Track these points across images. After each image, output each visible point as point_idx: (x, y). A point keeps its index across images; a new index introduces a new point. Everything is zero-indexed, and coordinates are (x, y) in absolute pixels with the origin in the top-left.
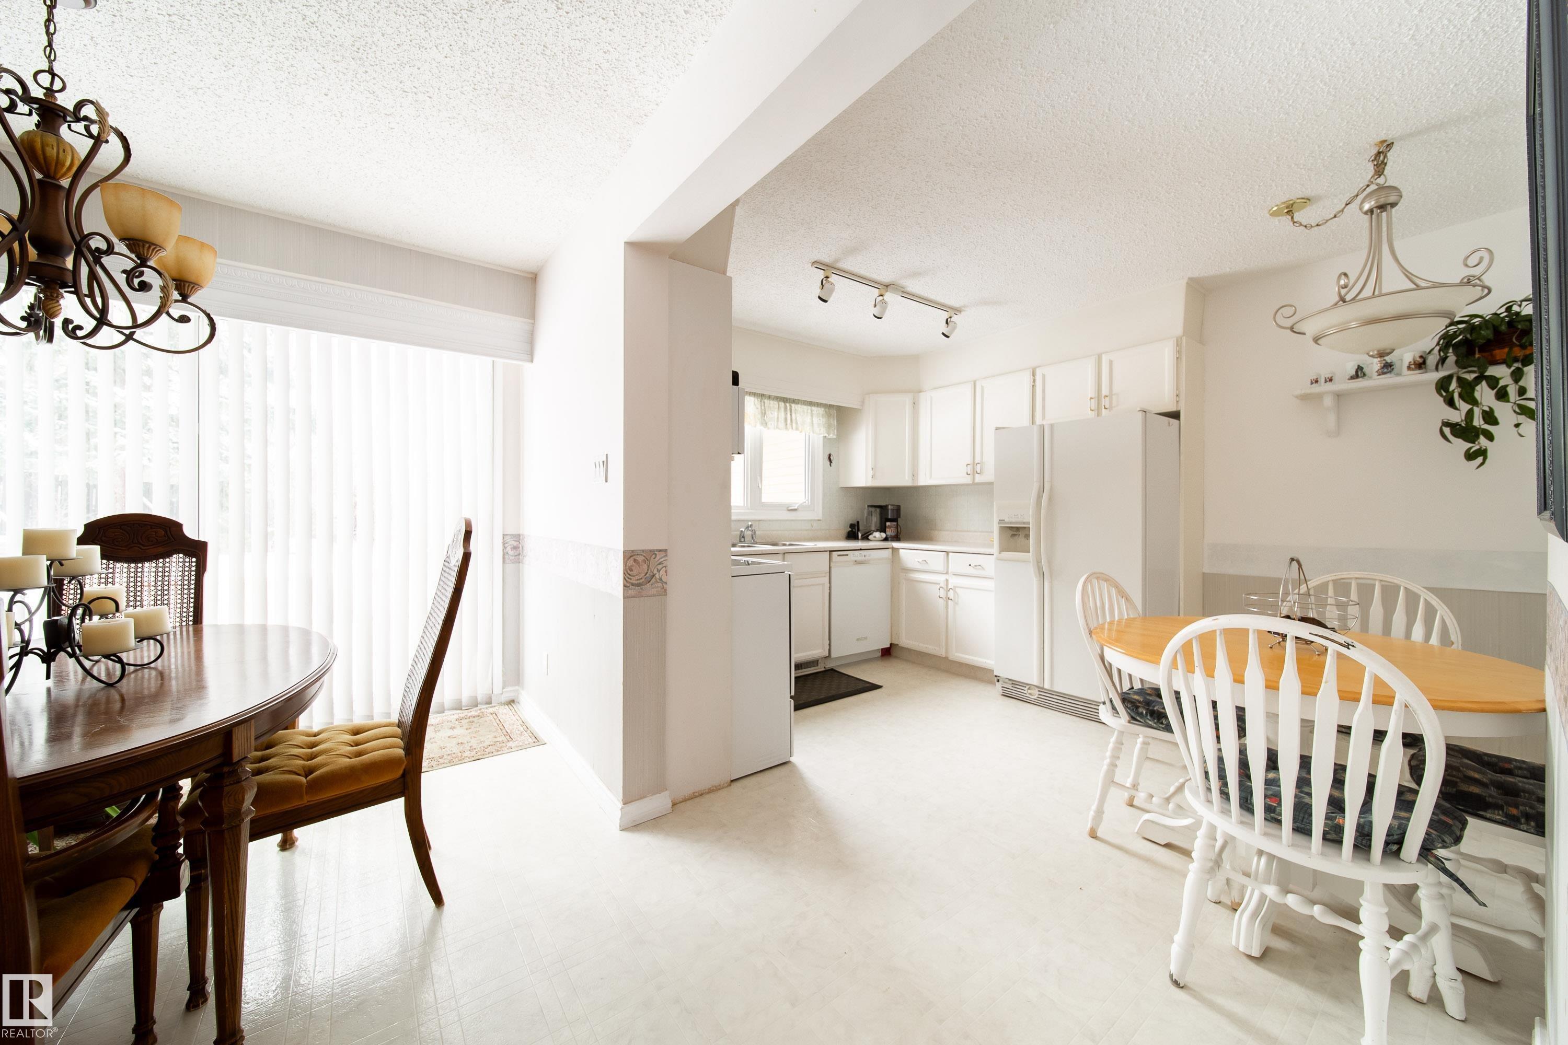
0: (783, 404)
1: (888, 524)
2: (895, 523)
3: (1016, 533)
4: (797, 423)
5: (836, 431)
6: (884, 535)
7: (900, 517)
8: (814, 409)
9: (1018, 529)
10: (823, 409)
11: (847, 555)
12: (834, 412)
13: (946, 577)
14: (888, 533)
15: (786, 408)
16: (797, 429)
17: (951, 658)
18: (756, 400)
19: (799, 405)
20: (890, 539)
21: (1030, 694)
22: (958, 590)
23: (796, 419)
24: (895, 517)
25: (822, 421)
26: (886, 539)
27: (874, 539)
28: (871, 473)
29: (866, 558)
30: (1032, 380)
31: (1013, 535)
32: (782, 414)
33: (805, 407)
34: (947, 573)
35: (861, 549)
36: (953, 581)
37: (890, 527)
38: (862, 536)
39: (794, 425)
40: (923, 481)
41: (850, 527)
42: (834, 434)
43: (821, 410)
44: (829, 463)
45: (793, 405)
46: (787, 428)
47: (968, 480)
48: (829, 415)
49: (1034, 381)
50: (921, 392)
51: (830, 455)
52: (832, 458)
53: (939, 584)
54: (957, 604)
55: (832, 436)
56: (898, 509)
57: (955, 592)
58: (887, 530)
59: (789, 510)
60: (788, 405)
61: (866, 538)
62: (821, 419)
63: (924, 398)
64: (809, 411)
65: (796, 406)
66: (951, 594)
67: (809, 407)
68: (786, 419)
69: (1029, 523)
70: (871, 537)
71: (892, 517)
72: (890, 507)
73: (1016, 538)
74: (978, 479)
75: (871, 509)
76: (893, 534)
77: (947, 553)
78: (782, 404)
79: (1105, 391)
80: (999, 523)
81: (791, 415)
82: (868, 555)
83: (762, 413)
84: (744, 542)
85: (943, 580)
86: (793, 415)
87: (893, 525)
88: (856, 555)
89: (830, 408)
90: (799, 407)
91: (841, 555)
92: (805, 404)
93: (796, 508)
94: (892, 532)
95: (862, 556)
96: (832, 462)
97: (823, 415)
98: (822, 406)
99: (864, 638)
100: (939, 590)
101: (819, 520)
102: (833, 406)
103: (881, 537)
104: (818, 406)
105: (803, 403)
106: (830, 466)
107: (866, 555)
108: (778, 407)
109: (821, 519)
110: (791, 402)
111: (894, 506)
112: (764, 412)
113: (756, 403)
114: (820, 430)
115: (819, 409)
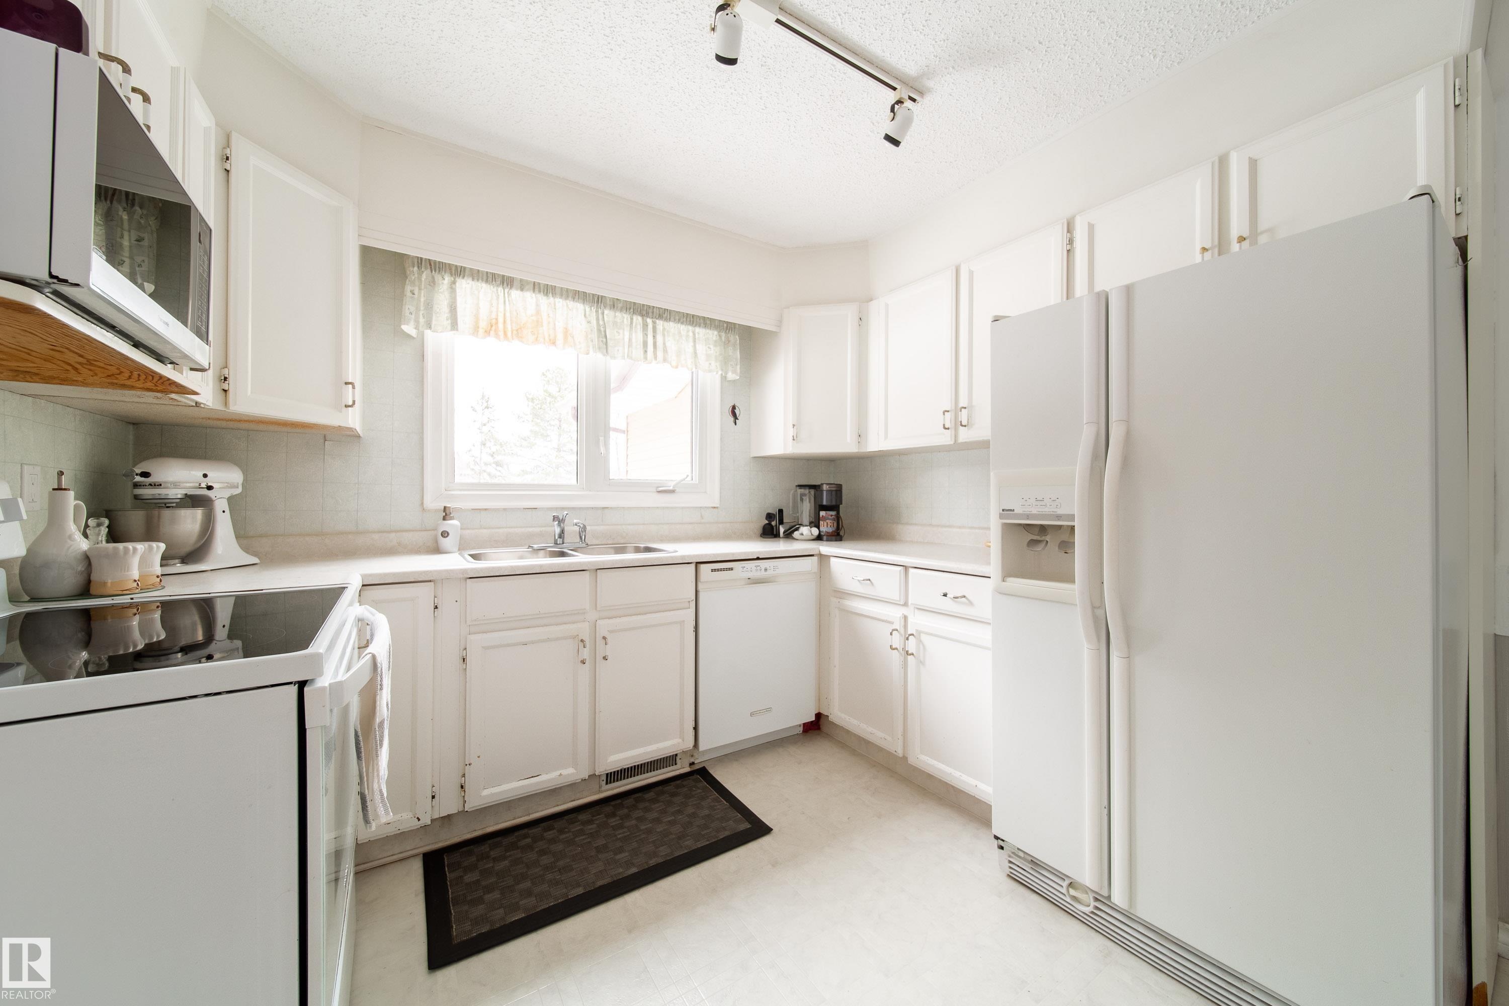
0: (640, 318)
1: (822, 513)
2: (833, 513)
3: (1038, 538)
4: (665, 351)
5: (738, 367)
6: (815, 531)
7: (841, 504)
8: (701, 332)
9: (1043, 529)
10: (716, 333)
11: (731, 569)
12: (735, 338)
13: (901, 611)
14: (822, 529)
15: (645, 326)
16: (665, 360)
17: (912, 760)
18: (588, 309)
19: (671, 324)
20: (825, 538)
21: (1074, 898)
22: (924, 637)
23: (664, 344)
24: (834, 503)
25: (715, 351)
26: (819, 538)
27: (801, 537)
28: (791, 432)
29: (768, 573)
30: (1066, 241)
31: (1033, 543)
32: (638, 336)
33: (684, 329)
34: (906, 604)
35: (758, 559)
36: (917, 621)
37: (824, 519)
38: (784, 533)
39: (660, 354)
40: (875, 444)
41: (766, 519)
42: (734, 372)
43: (713, 334)
44: (732, 419)
45: (660, 324)
46: (646, 358)
47: (946, 439)
48: (727, 343)
49: (1071, 242)
50: (871, 300)
51: (734, 408)
52: (737, 411)
53: (892, 623)
54: (921, 663)
55: (731, 376)
56: (838, 491)
57: (919, 641)
58: (821, 523)
59: (659, 492)
60: (649, 321)
61: (789, 535)
62: (712, 346)
63: (876, 311)
64: (691, 334)
65: (666, 324)
66: (912, 646)
67: (690, 328)
68: (645, 344)
69: (1072, 517)
70: (796, 534)
71: (829, 504)
72: (825, 487)
73: (1039, 548)
74: (965, 435)
75: (800, 491)
76: (830, 530)
77: (906, 568)
78: (638, 319)
79: (1237, 225)
80: (1001, 517)
81: (654, 337)
82: (772, 568)
83: (599, 330)
84: (563, 543)
85: (899, 616)
86: (659, 338)
87: (832, 516)
88: (749, 569)
89: (728, 331)
90: (672, 326)
91: (718, 570)
92: (681, 321)
93: (671, 488)
94: (829, 526)
95: (761, 570)
96: (738, 418)
97: (716, 341)
98: (713, 326)
99: (765, 710)
100: (891, 634)
101: (714, 507)
102: (732, 328)
103: (812, 535)
104: (705, 326)
105: (678, 320)
106: (736, 424)
107: (768, 568)
108: (631, 323)
109: (718, 506)
110: (654, 316)
111: (834, 486)
112: (602, 329)
113: (587, 313)
114: (710, 364)
115: (708, 331)
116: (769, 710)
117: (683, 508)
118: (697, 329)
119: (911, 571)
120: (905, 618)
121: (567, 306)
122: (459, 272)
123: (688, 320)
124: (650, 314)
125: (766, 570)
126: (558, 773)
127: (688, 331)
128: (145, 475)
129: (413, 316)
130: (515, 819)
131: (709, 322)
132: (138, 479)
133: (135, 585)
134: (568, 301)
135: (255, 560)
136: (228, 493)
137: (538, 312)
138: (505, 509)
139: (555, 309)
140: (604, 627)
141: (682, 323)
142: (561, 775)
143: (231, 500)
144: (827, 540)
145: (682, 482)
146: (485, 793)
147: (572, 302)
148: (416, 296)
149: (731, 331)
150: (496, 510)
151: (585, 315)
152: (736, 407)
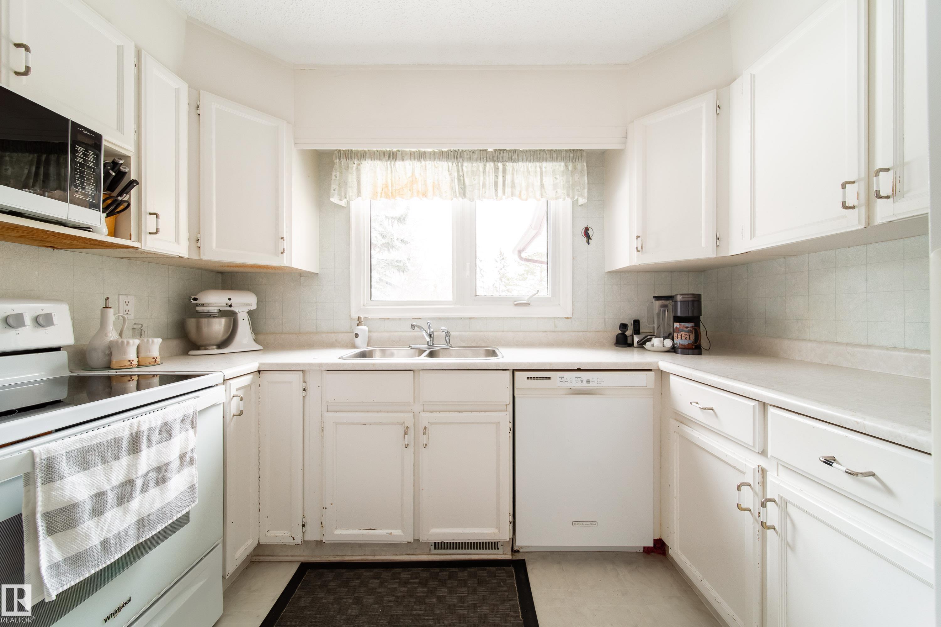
0: (492, 164)
1: (677, 325)
2: (690, 325)
4: (513, 186)
5: (586, 190)
6: (668, 343)
7: (701, 315)
8: (548, 166)
10: (563, 164)
11: (549, 378)
12: (582, 165)
13: (759, 462)
14: (676, 341)
15: (496, 169)
18: (450, 164)
19: (520, 163)
20: (680, 350)
23: (513, 181)
24: (691, 314)
25: (561, 180)
26: (673, 350)
27: (652, 348)
28: (635, 243)
29: (591, 385)
32: (490, 179)
33: (532, 166)
34: (763, 453)
35: (579, 370)
36: (782, 483)
37: (679, 330)
38: (638, 343)
39: (508, 190)
41: (620, 329)
42: (582, 195)
43: (559, 166)
44: (586, 239)
45: (509, 165)
46: (496, 195)
47: (850, 222)
50: (734, 80)
51: (587, 229)
52: (590, 232)
53: (744, 474)
54: (789, 546)
55: (582, 201)
56: (695, 301)
57: (785, 514)
58: (676, 334)
59: (516, 305)
60: (500, 165)
61: (641, 345)
62: (558, 176)
64: (538, 169)
65: (515, 164)
66: (772, 515)
67: (538, 164)
68: (496, 184)
70: (648, 345)
71: (685, 315)
72: (679, 298)
74: (884, 212)
75: (658, 303)
76: (686, 342)
77: (764, 405)
78: (490, 165)
81: (504, 177)
82: (596, 380)
83: (459, 180)
84: (433, 345)
85: (753, 467)
86: (508, 178)
87: (687, 327)
88: (569, 379)
89: (574, 160)
90: (521, 166)
91: (534, 378)
92: (529, 159)
93: (525, 302)
94: (683, 338)
95: (582, 381)
96: (591, 238)
97: (563, 172)
98: (559, 158)
99: (589, 523)
100: (739, 489)
101: (568, 318)
102: (578, 156)
103: (664, 346)
104: (552, 159)
105: (525, 159)
106: (589, 243)
107: (591, 380)
108: (485, 169)
109: (571, 317)
110: (504, 160)
111: (689, 296)
112: (462, 178)
113: (450, 168)
114: (557, 192)
115: (554, 164)
116: (594, 523)
117: (538, 318)
118: (544, 164)
119: (771, 410)
120: (763, 472)
121: (435, 166)
122: (362, 155)
123: (535, 157)
124: (501, 159)
125: (588, 382)
126: (389, 531)
127: (536, 167)
128: (195, 299)
129: (336, 192)
130: (364, 555)
131: (555, 155)
132: (193, 302)
133: (129, 363)
134: (435, 162)
135: (261, 348)
136: (247, 309)
137: (413, 174)
138: (400, 319)
139: (426, 169)
140: (426, 418)
141: (530, 161)
142: (391, 534)
143: (250, 313)
144: (682, 353)
145: (534, 297)
146: (337, 532)
147: (438, 162)
148: (338, 178)
149: (577, 160)
150: (394, 319)
151: (448, 170)
152: (589, 228)
